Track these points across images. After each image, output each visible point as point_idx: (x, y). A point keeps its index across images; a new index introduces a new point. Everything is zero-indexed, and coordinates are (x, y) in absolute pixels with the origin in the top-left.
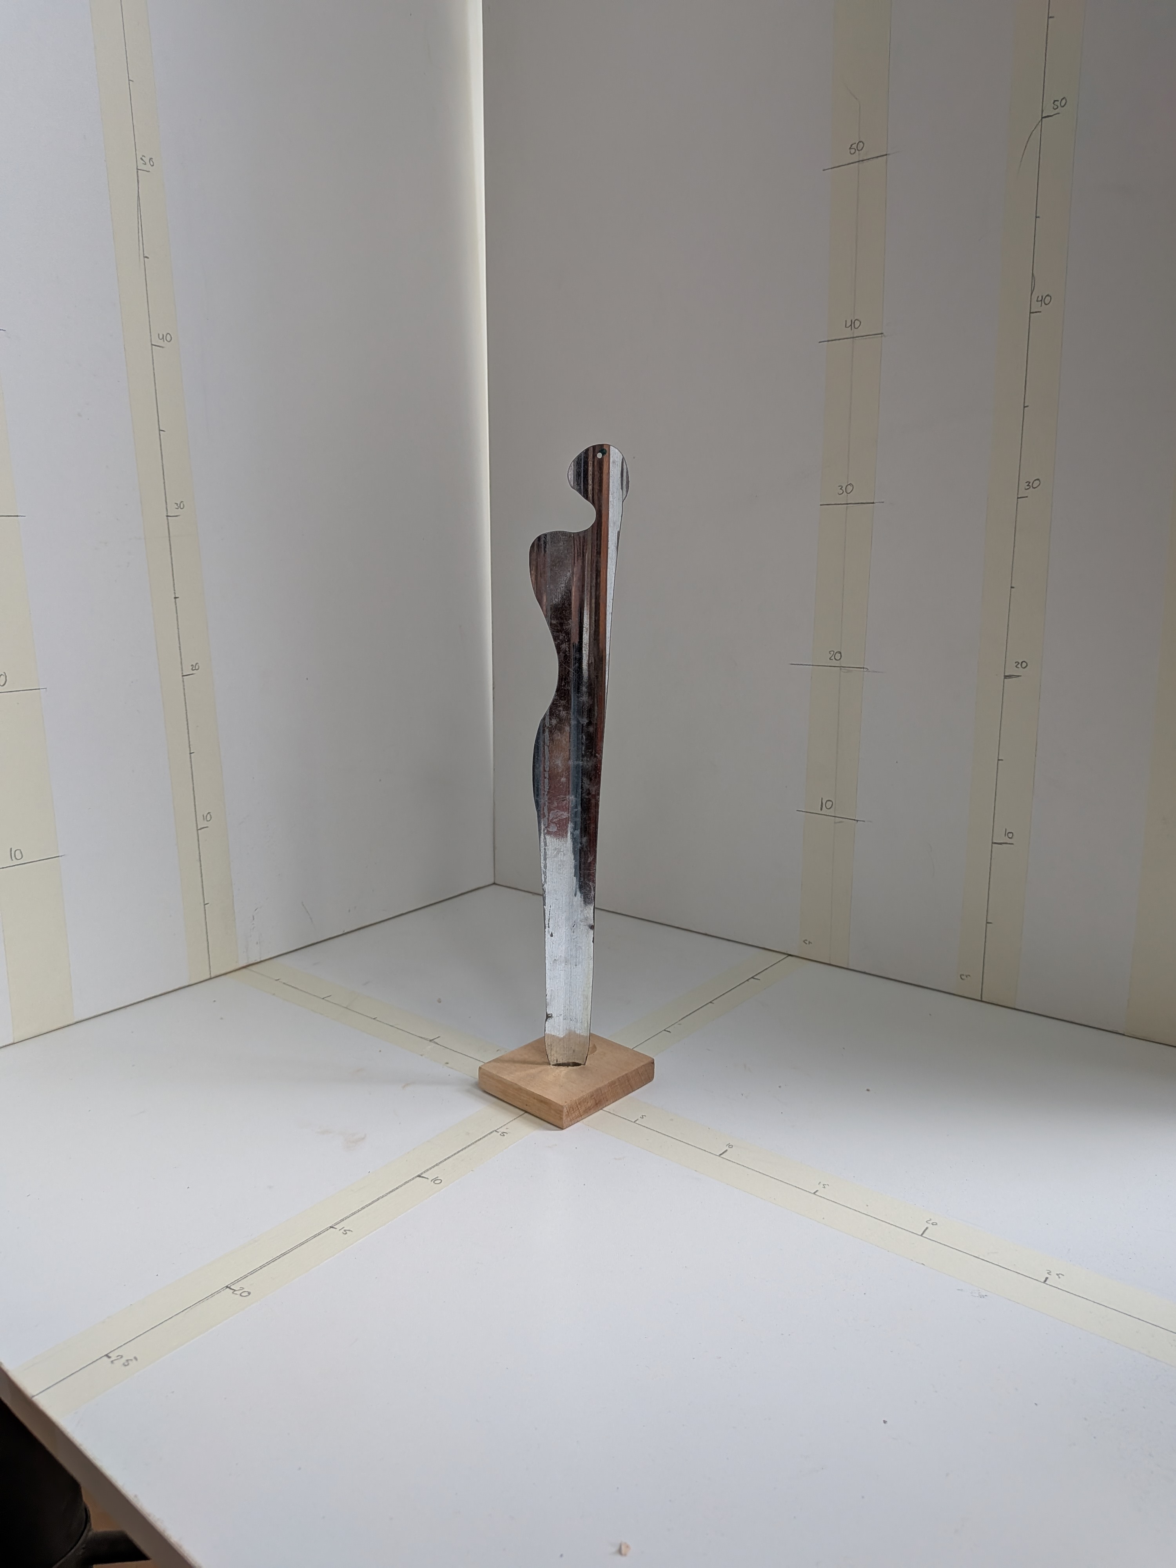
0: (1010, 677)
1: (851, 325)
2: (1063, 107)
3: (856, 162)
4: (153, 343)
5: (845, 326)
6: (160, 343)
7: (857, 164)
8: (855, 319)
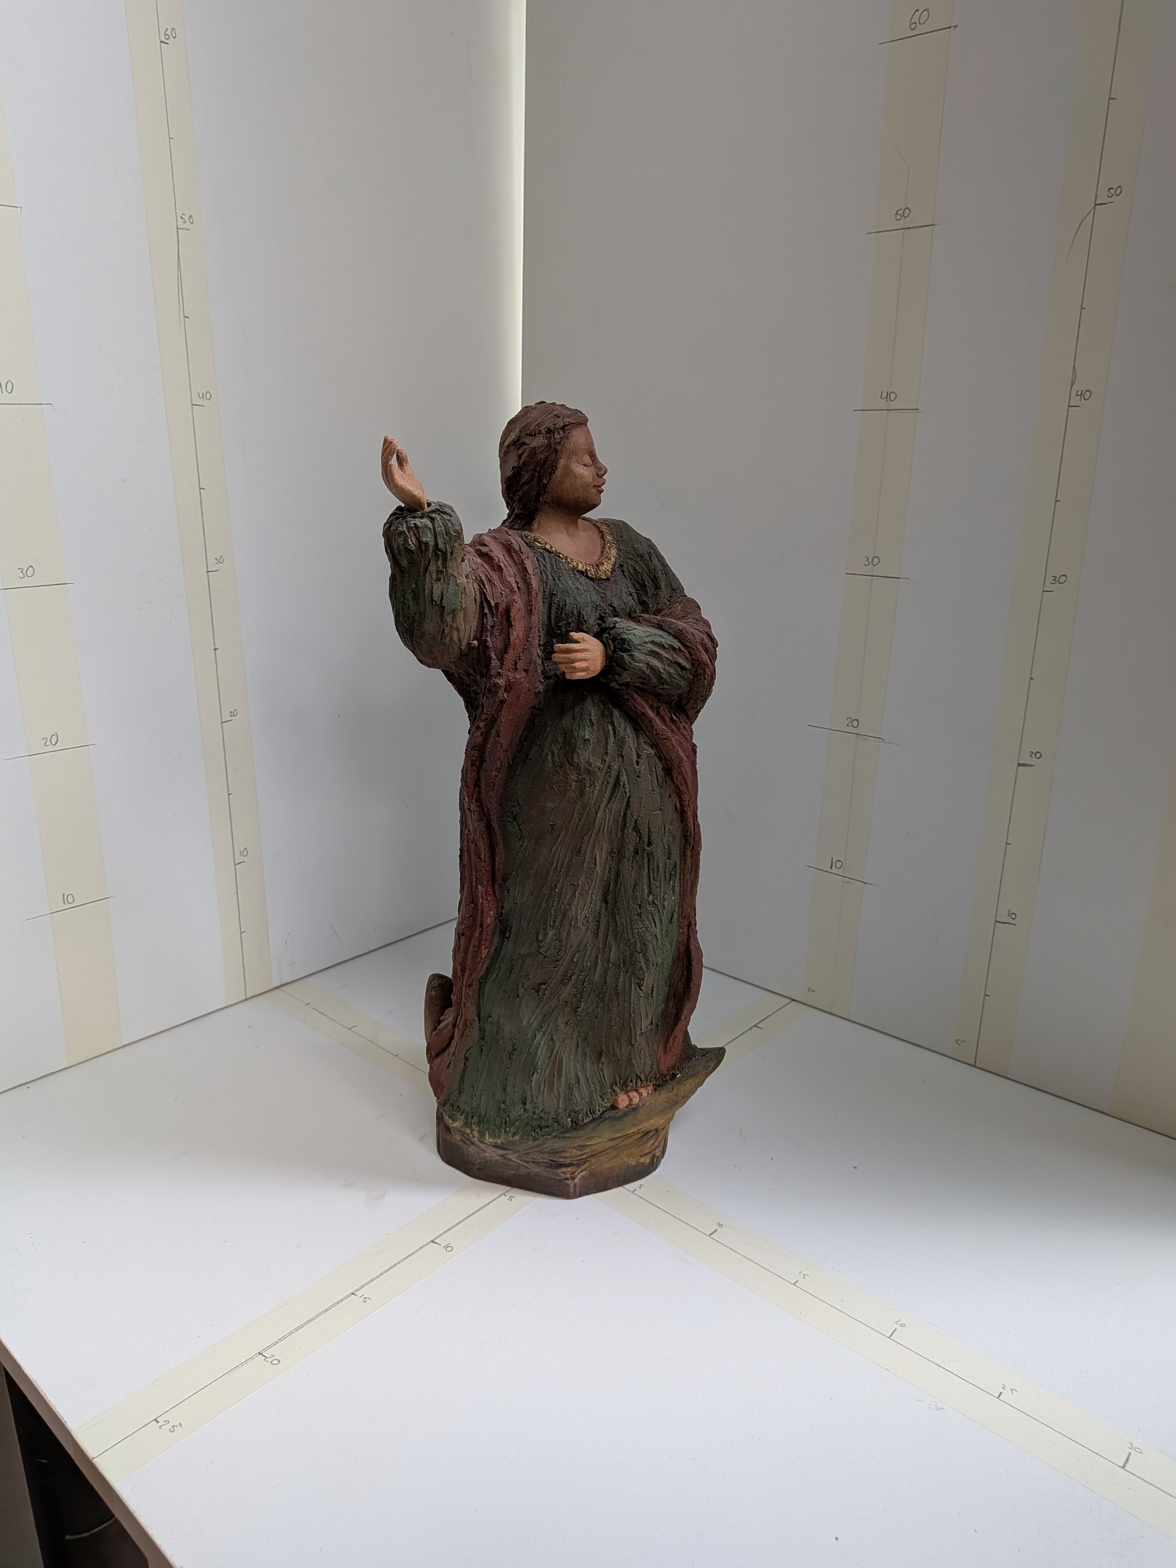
0: (1023, 765)
1: (886, 397)
2: (1118, 195)
3: (900, 229)
4: (193, 403)
5: (880, 397)
6: (201, 401)
7: (901, 231)
8: (891, 391)
